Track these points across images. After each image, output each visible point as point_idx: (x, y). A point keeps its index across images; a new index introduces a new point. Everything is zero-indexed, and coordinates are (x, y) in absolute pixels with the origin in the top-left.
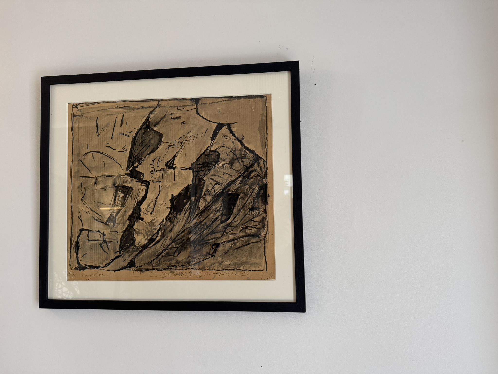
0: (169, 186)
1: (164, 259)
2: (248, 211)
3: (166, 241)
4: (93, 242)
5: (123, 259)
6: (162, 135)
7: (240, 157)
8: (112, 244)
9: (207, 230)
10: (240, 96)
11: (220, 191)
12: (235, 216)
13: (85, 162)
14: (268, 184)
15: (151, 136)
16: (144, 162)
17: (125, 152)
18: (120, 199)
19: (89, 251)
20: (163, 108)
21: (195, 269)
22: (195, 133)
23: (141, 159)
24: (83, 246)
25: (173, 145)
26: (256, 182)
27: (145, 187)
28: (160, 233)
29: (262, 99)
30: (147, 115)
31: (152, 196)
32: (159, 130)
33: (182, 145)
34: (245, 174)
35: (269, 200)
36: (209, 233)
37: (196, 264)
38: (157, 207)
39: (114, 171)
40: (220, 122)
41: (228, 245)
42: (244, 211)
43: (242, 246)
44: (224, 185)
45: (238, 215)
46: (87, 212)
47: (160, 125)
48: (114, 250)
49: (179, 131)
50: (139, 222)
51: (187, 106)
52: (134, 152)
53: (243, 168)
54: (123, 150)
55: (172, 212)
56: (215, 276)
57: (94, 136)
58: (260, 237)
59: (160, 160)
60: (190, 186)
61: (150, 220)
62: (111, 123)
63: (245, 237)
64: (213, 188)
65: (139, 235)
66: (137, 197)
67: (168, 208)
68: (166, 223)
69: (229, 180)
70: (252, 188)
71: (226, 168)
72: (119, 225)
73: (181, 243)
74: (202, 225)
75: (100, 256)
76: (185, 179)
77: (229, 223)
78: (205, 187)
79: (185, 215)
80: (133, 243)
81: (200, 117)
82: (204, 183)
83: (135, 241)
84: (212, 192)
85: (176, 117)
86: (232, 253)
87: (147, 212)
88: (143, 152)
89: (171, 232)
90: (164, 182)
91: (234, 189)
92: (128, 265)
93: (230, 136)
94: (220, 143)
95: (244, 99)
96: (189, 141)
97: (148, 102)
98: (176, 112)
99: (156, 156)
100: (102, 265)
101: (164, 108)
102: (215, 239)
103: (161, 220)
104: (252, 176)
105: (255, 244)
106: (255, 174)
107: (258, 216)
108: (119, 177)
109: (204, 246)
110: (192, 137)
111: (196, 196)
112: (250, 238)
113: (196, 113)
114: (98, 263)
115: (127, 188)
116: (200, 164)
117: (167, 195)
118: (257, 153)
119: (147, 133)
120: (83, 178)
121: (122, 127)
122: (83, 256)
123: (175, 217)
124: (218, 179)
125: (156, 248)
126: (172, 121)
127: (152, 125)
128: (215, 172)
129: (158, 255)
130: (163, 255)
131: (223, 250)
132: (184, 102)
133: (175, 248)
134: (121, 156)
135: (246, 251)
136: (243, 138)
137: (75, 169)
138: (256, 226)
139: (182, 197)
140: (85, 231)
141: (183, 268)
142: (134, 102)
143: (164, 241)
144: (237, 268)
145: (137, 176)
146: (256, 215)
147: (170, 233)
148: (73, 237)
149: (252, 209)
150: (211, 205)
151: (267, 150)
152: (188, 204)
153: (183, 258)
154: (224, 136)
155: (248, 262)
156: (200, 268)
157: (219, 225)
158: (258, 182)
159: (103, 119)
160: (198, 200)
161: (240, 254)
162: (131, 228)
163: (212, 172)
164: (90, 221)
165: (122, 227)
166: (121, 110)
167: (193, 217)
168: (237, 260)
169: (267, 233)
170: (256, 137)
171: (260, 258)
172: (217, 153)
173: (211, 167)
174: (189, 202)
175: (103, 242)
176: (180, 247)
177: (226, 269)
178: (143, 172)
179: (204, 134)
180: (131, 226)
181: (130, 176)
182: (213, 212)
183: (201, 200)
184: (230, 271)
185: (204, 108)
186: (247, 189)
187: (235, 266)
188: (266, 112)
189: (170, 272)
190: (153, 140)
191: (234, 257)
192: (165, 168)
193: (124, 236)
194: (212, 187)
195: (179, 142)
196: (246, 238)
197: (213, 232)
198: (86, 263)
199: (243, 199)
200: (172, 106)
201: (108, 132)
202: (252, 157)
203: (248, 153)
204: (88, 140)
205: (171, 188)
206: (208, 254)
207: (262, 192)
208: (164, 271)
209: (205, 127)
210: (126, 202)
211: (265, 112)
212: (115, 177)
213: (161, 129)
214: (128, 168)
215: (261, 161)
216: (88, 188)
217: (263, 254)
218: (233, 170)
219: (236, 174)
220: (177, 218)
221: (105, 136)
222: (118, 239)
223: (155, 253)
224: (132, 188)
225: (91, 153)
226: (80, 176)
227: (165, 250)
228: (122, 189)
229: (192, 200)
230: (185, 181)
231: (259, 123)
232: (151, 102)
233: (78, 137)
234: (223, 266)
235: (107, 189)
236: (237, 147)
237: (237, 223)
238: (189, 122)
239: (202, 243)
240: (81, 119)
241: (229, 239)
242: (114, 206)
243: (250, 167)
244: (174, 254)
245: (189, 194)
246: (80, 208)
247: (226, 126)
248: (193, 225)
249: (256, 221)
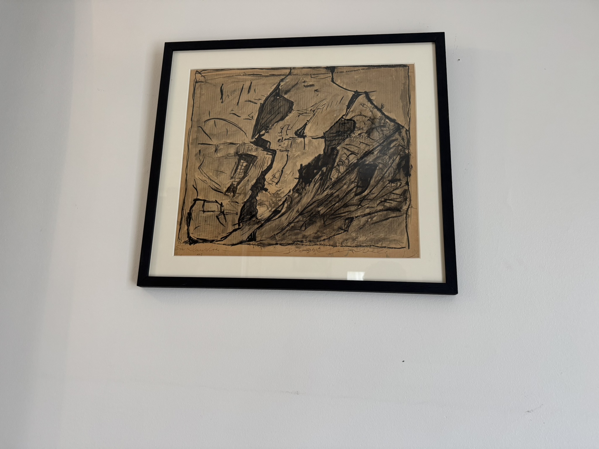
0: (299, 155)
1: (289, 233)
2: (387, 183)
4: (209, 213)
5: (243, 232)
6: (293, 102)
7: (379, 126)
8: (231, 215)
9: (340, 203)
10: (380, 65)
11: (356, 161)
12: (372, 188)
13: (206, 129)
14: (410, 155)
15: (281, 103)
16: (272, 130)
17: (251, 120)
18: (243, 168)
19: (203, 223)
20: (295, 76)
21: (324, 245)
22: (329, 101)
23: (268, 127)
24: (197, 217)
25: (304, 113)
26: (396, 152)
27: (271, 156)
28: (286, 205)
29: (404, 68)
30: (277, 83)
31: (278, 165)
32: (290, 97)
33: (314, 114)
34: (385, 143)
35: (412, 171)
36: (342, 206)
37: (325, 239)
38: (284, 177)
39: (238, 139)
40: (357, 90)
41: (363, 220)
42: (382, 183)
43: (380, 221)
44: (359, 155)
45: (376, 187)
46: (204, 181)
47: (291, 92)
48: (232, 223)
49: (311, 99)
50: (263, 193)
51: (321, 74)
52: (261, 120)
53: (382, 137)
54: (249, 118)
55: (301, 182)
56: (348, 253)
57: (217, 102)
58: (401, 212)
59: (290, 128)
60: (321, 156)
61: (276, 191)
62: (237, 90)
63: (384, 211)
64: (348, 158)
65: (262, 207)
66: (261, 166)
67: (295, 178)
68: (293, 194)
69: (366, 150)
70: (392, 158)
71: (362, 137)
72: (240, 195)
73: (309, 216)
74: (334, 197)
75: (216, 229)
76: (316, 148)
77: (365, 196)
78: (338, 157)
79: (314, 186)
80: (255, 215)
81: (336, 85)
82: (338, 152)
83: (257, 213)
84: (346, 162)
85: (308, 85)
86: (369, 228)
87: (272, 182)
88: (271, 120)
89: (298, 204)
90: (292, 152)
91: (372, 159)
92: (248, 239)
93: (368, 104)
94: (357, 111)
95: (385, 68)
96: (322, 109)
97: (279, 70)
98: (309, 80)
99: (285, 124)
100: (218, 238)
101: (297, 76)
102: (348, 213)
103: (288, 191)
104: (392, 145)
105: (396, 218)
106: (396, 144)
107: (399, 188)
108: (242, 145)
109: (336, 220)
110: (326, 105)
111: (328, 167)
112: (390, 212)
113: (331, 81)
114: (212, 237)
115: (251, 156)
116: (334, 133)
117: (295, 164)
118: (398, 122)
119: (276, 101)
120: (202, 145)
121: (250, 94)
122: (195, 229)
123: (303, 188)
124: (354, 149)
125: (281, 222)
126: (305, 89)
127: (282, 93)
128: (350, 141)
129: (283, 228)
130: (288, 229)
131: (358, 225)
132: (319, 70)
133: (302, 222)
134: (246, 123)
135: (384, 227)
136: (382, 106)
137: (193, 136)
138: (397, 199)
139: (312, 167)
140: (200, 201)
141: (311, 244)
142: (264, 70)
143: (290, 213)
144: (374, 245)
145: (263, 144)
146: (397, 187)
148: (185, 208)
149: (391, 181)
150: (345, 176)
151: (410, 119)
152: (318, 175)
153: (311, 233)
154: (361, 104)
155: (387, 239)
156: (330, 244)
157: (353, 197)
158: (400, 153)
159: (229, 86)
160: (330, 170)
161: (378, 229)
162: (253, 199)
163: (347, 141)
164: (206, 190)
165: (244, 197)
166: (250, 77)
167: (323, 189)
168: (374, 236)
169: (410, 207)
170: (397, 106)
171: (402, 234)
172: (353, 122)
173: (346, 136)
174: (320, 173)
175: (220, 214)
176: (308, 221)
177: (360, 246)
178: (270, 141)
179: (338, 102)
180: (253, 197)
181: (255, 144)
182: (347, 184)
183: (334, 171)
184: (366, 248)
185: (340, 77)
186: (387, 159)
187: (372, 242)
188: (409, 81)
189: (295, 247)
190: (283, 108)
191: (370, 233)
192: (295, 136)
193: (246, 207)
194: (347, 157)
195: (311, 110)
196: (385, 212)
197: (346, 205)
198: (198, 236)
199: (382, 170)
200: (306, 74)
201: (234, 99)
202: (393, 126)
203: (389, 122)
204: (211, 106)
205: (300, 157)
206: (340, 229)
207: (404, 163)
208: (289, 246)
209: (341, 95)
210: (249, 172)
211: (408, 81)
212: (238, 145)
213: (292, 97)
214: (253, 136)
215: (403, 130)
216: (207, 155)
217: (405, 229)
218: (371, 140)
219: (373, 144)
220: (305, 190)
221: (230, 103)
222: (238, 210)
223: (280, 226)
224: (257, 157)
225: (214, 120)
226: (200, 143)
227: (290, 223)
228: (246, 158)
229: (323, 170)
230: (315, 151)
231: (401, 91)
232: (283, 70)
233: (200, 103)
234: (357, 242)
235: (228, 157)
236: (376, 116)
237: (374, 196)
238: (323, 90)
239: (333, 217)
240: (204, 85)
241: (365, 212)
242: (236, 175)
243: (390, 136)
244: (301, 228)
245: (320, 164)
246: (196, 177)
247: (364, 94)
248: (324, 197)
249: (397, 194)
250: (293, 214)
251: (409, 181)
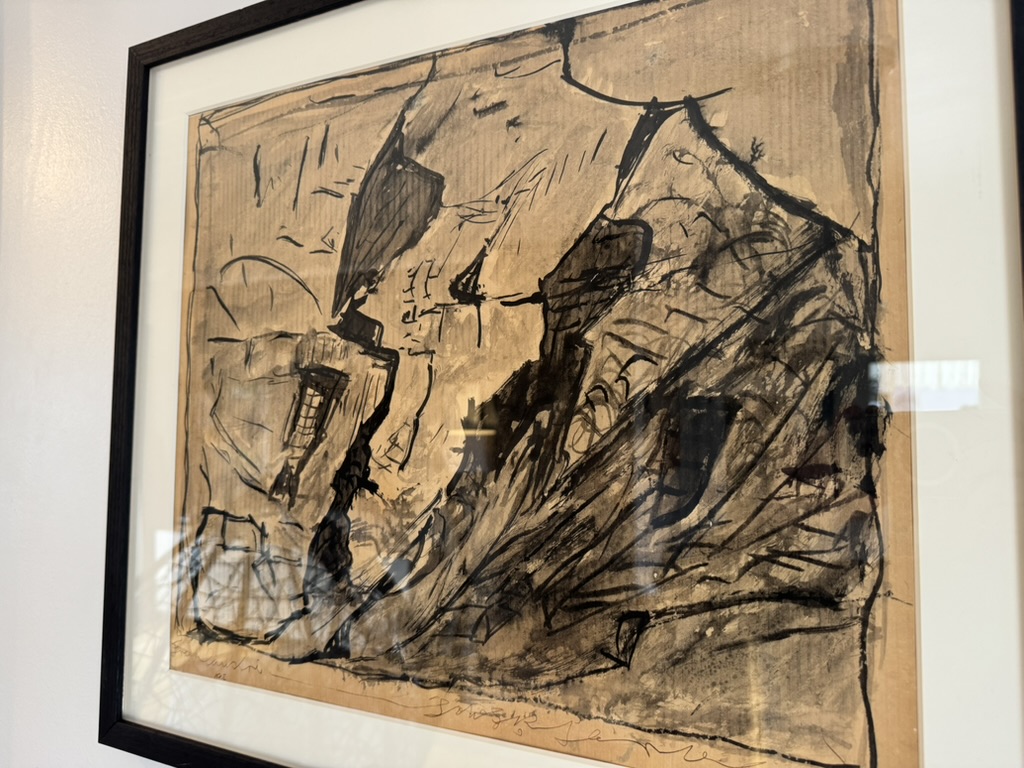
0: (463, 366)
1: (438, 645)
2: (779, 482)
3: (446, 578)
4: (237, 554)
5: (315, 625)
6: (442, 178)
7: (744, 236)
8: (286, 566)
9: (599, 550)
11: (653, 387)
12: (719, 499)
13: (224, 293)
14: (881, 356)
15: (407, 186)
16: (385, 281)
17: (329, 252)
18: (312, 412)
20: (447, 79)
21: (550, 705)
22: (556, 156)
23: (375, 272)
24: (210, 563)
25: (476, 213)
26: (819, 346)
27: (384, 373)
28: (428, 545)
30: (396, 115)
31: (404, 405)
32: (432, 161)
33: (507, 211)
34: (768, 309)
35: (889, 430)
36: (605, 562)
38: (421, 446)
39: (297, 320)
40: (655, 99)
41: (686, 627)
42: (758, 480)
43: (751, 641)
44: (666, 361)
45: (733, 496)
46: (222, 454)
47: (436, 143)
48: (290, 590)
49: (498, 156)
50: (364, 496)
51: (529, 56)
52: (355, 251)
53: (755, 284)
54: (323, 246)
55: (470, 465)
56: (629, 751)
57: (248, 205)
58: (841, 610)
59: (434, 272)
60: (533, 369)
61: (399, 493)
62: (293, 159)
63: (769, 599)
64: (623, 375)
65: (364, 545)
66: (359, 409)
67: (455, 450)
68: (450, 507)
69: (692, 340)
70: (801, 375)
71: (677, 289)
72: (307, 502)
73: (497, 591)
74: (579, 528)
76: (516, 339)
77: (692, 530)
78: (590, 370)
79: (512, 480)
80: (346, 571)
81: (578, 90)
82: (588, 354)
83: (349, 565)
84: (616, 391)
85: (488, 106)
86: (706, 664)
87: (389, 462)
88: (383, 249)
89: (463, 544)
90: (445, 355)
91: (715, 377)
92: (328, 650)
93: (698, 148)
94: (655, 185)
96: (532, 193)
97: (402, 70)
98: (490, 88)
99: (422, 258)
100: (257, 635)
101: (452, 80)
102: (630, 593)
103: (433, 496)
104: (799, 318)
105: (817, 637)
106: (817, 311)
107: (833, 506)
108: (310, 337)
109: (587, 617)
110: (545, 173)
111: (554, 408)
112: (792, 605)
113: (562, 77)
114: (247, 627)
115: (332, 374)
116: (573, 277)
117: (452, 401)
118: (824, 214)
119: (395, 180)
120: (217, 344)
121: (324, 166)
122: (208, 598)
123: (479, 487)
124: (645, 337)
125: (415, 601)
126: (477, 121)
127: (409, 148)
128: (631, 307)
129: (420, 625)
130: (436, 630)
131: (665, 647)
132: (520, 45)
133: (477, 609)
134: (318, 266)
135: (768, 667)
136: (756, 151)
137: (198, 316)
138: (822, 552)
139: (504, 411)
140: (217, 516)
141: (506, 693)
142: (361, 78)
143: (440, 576)
144: (727, 736)
145: (362, 333)
146: (823, 499)
147: (461, 548)
149: (797, 475)
150: (616, 445)
151: (876, 195)
152: (523, 438)
153: (507, 655)
154: (672, 153)
156: (571, 706)
157: (646, 532)
158: (833, 349)
159: (273, 150)
160: (563, 423)
161: (743, 673)
162: (339, 515)
163: (620, 308)
164: (229, 483)
165: (315, 510)
166: (323, 111)
167: (542, 493)
168: (729, 700)
169: (881, 591)
170: (821, 141)
171: (842, 704)
172: (641, 230)
173: (616, 288)
174: (530, 432)
175: (261, 558)
176: (496, 607)
177: (675, 732)
178: (380, 320)
179: (589, 155)
180: (340, 510)
181: (343, 333)
182: (623, 476)
183: (576, 425)
184: (695, 744)
185: (592, 55)
186: (778, 379)
187: (719, 722)
188: (872, 22)
189: (458, 698)
190: (412, 202)
191: (714, 684)
192: (451, 300)
193: (321, 543)
194: (619, 370)
195: (498, 197)
196: (773, 606)
197: (620, 563)
198: (216, 619)
199: (758, 423)
200: (479, 66)
201: (285, 189)
202: (803, 233)
203: (784, 214)
204: (234, 220)
205: (466, 375)
206: (602, 652)
207: (854, 395)
208: (440, 693)
209: (596, 127)
210: (327, 427)
211: (866, 23)
212: (300, 338)
213: (440, 158)
214: (336, 307)
215: (847, 249)
216: (229, 374)
217: (858, 690)
218: (710, 297)
219: (721, 315)
220: (485, 492)
221: (277, 204)
222: (302, 550)
223: (412, 618)
224: (348, 376)
225: (238, 264)
226: (211, 337)
227: (442, 610)
228: (319, 381)
229: (540, 423)
230: (514, 349)
231: (834, 74)
232: (412, 66)
233: (210, 214)
234: (664, 716)
235: (277, 379)
236: (731, 193)
237: (726, 532)
238: (536, 115)
239: (576, 601)
240: (217, 158)
241: (690, 598)
242: (295, 436)
243: (790, 279)
244: (474, 631)
245: (528, 398)
246: (207, 442)
247: (683, 110)
248: (544, 523)
249: (822, 532)
250: (451, 577)
251: (878, 477)
